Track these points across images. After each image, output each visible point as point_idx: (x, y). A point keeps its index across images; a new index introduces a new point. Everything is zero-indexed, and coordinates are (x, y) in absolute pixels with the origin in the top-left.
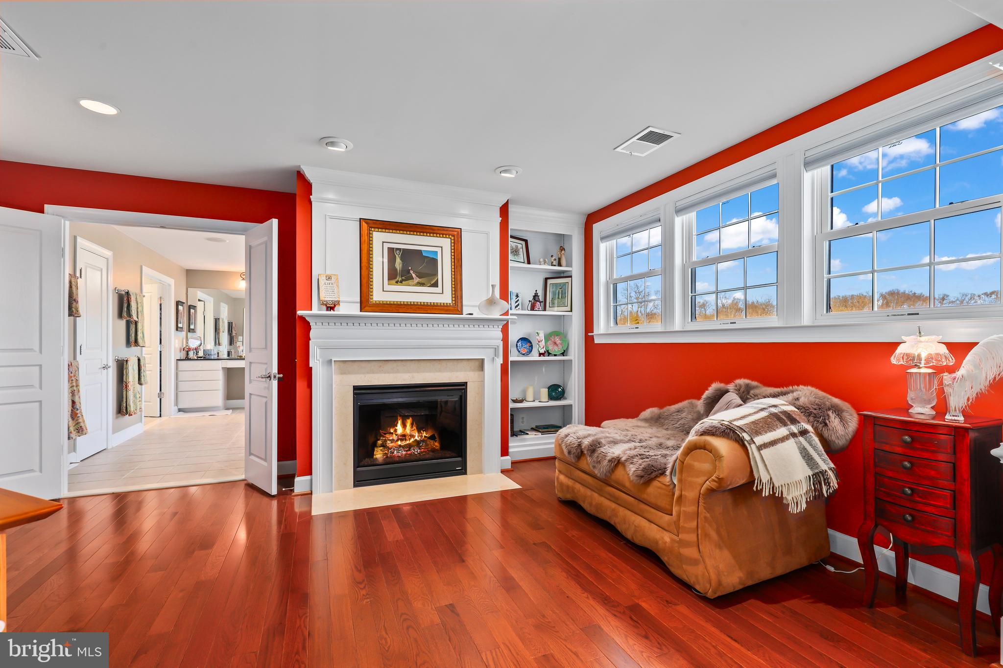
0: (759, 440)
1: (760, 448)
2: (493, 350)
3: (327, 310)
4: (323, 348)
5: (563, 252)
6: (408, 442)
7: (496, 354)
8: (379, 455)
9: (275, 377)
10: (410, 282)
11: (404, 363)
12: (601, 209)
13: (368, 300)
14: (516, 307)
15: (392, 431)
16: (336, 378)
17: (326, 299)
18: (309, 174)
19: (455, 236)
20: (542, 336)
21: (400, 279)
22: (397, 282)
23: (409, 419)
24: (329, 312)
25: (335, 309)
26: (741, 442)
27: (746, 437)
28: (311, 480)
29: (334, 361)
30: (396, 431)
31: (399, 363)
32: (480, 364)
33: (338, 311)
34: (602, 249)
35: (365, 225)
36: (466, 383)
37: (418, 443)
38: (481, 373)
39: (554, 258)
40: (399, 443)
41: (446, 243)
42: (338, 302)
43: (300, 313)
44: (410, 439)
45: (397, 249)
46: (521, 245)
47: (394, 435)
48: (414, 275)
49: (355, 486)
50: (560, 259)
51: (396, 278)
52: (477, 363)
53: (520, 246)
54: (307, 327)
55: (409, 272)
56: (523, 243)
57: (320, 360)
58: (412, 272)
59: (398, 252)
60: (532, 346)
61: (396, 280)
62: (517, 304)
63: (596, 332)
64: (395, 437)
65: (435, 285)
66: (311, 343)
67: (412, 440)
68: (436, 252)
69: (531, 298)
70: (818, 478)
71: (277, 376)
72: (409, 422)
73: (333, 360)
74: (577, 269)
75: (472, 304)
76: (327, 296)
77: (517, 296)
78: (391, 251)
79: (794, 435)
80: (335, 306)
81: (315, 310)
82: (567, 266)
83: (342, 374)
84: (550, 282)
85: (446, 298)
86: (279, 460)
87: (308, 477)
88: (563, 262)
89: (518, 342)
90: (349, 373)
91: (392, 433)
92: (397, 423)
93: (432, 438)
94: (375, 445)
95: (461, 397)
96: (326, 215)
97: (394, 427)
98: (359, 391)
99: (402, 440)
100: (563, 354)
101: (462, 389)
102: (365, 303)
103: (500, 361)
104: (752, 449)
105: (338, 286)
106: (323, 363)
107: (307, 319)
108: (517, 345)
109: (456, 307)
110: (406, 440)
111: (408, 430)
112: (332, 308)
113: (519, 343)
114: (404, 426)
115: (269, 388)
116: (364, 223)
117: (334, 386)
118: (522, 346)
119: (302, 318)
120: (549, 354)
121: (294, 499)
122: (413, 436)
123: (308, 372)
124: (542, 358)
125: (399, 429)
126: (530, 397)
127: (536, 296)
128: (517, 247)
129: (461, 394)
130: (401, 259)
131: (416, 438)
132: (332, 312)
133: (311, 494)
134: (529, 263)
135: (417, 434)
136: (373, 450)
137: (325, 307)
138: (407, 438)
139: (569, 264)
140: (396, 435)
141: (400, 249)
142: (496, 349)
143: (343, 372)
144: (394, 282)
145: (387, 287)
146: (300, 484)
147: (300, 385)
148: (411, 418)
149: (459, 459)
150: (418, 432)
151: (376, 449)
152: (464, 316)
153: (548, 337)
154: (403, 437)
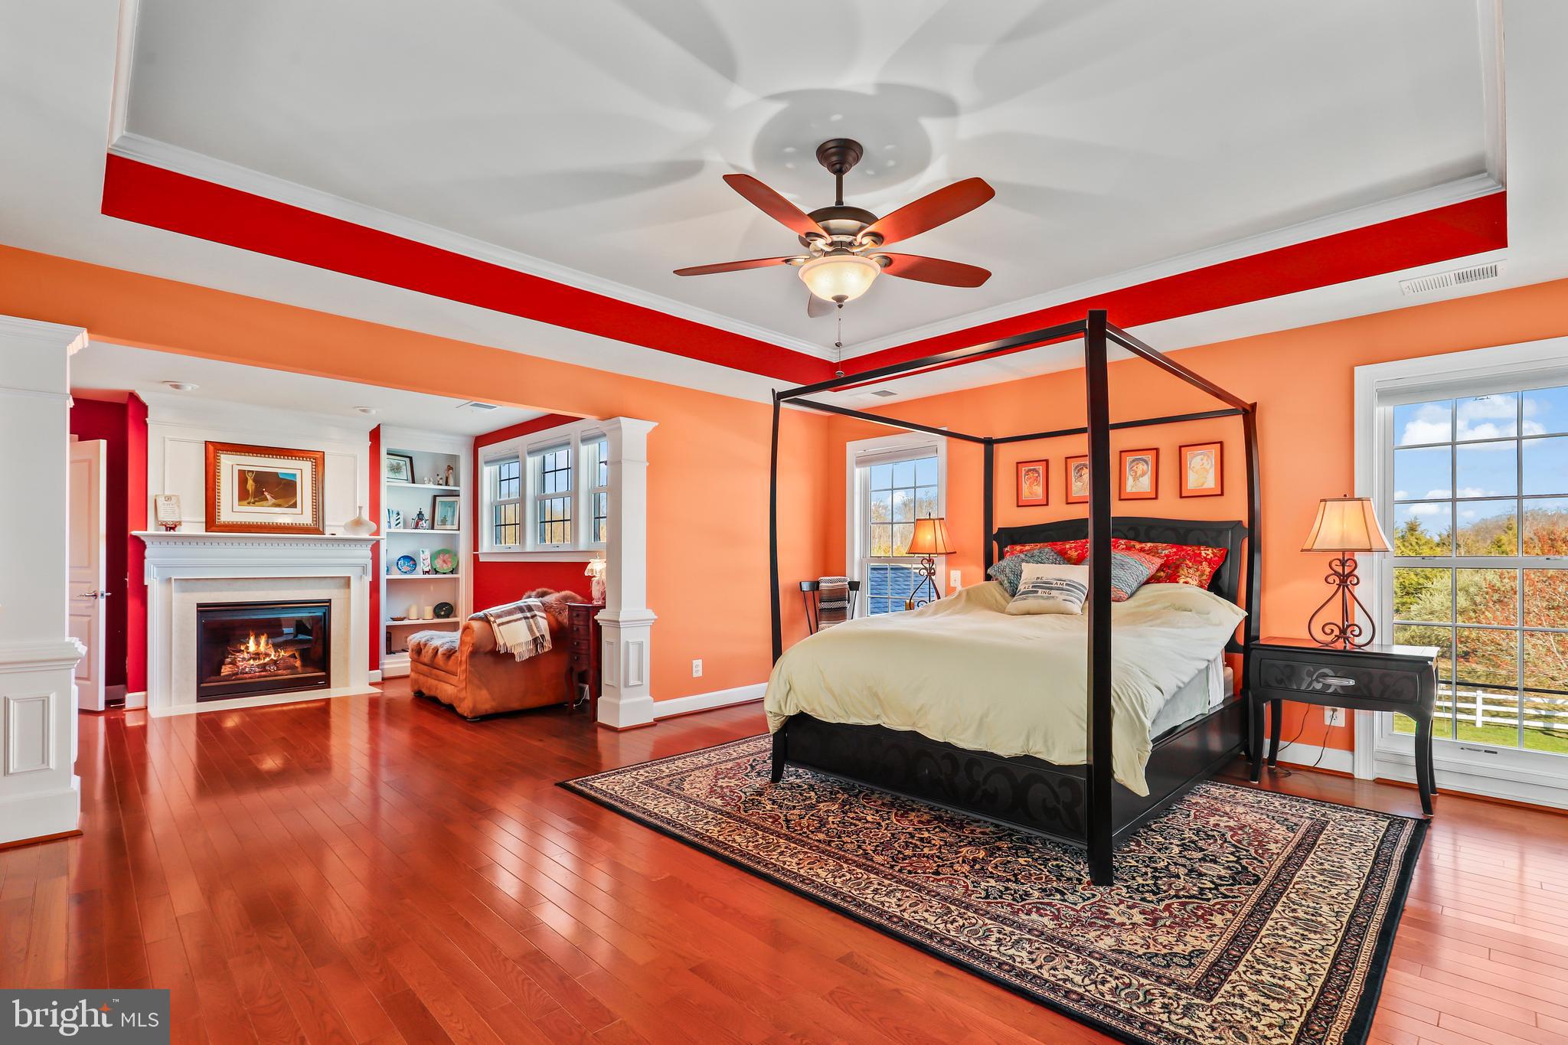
0: (499, 621)
1: (499, 625)
2: (361, 568)
3: (167, 530)
4: (158, 566)
5: (451, 471)
6: (262, 662)
7: (364, 571)
8: (226, 670)
9: (102, 595)
10: (264, 503)
11: (255, 581)
12: (486, 435)
13: (214, 521)
14: (397, 525)
15: (242, 648)
16: (176, 596)
17: (165, 520)
18: (144, 397)
19: (318, 460)
20: (427, 554)
21: (252, 500)
22: (249, 503)
23: (263, 635)
24: (168, 533)
25: (176, 529)
26: (488, 622)
27: (492, 619)
28: (146, 696)
29: (175, 579)
30: (247, 648)
31: (252, 581)
32: (347, 582)
33: (179, 531)
34: (487, 473)
35: (211, 448)
36: (330, 600)
37: (275, 662)
38: (347, 590)
39: (440, 477)
40: (252, 662)
41: (306, 466)
42: (180, 523)
43: (134, 533)
44: (264, 658)
45: (249, 471)
46: (404, 463)
47: (245, 654)
48: (268, 497)
49: (198, 701)
50: (447, 478)
51: (248, 499)
52: (343, 581)
53: (402, 463)
54: (140, 545)
55: (263, 494)
56: (408, 460)
57: (158, 578)
58: (266, 493)
59: (250, 474)
60: (415, 564)
61: (248, 501)
62: (398, 522)
63: (480, 551)
64: (246, 656)
65: (294, 505)
66: (147, 562)
67: (267, 659)
68: (295, 475)
69: (415, 516)
70: (536, 641)
71: (105, 594)
72: (263, 640)
73: (173, 578)
74: (464, 488)
75: (336, 523)
76: (166, 516)
77: (398, 514)
78: (242, 474)
79: (526, 618)
80: (176, 526)
81: (151, 530)
82: (455, 485)
83: (183, 591)
84: (438, 499)
85: (306, 519)
86: (107, 684)
87: (143, 693)
88: (451, 481)
89: (399, 560)
90: (193, 591)
91: (243, 651)
92: (249, 639)
93: (294, 656)
94: (222, 663)
95: (325, 613)
96: (164, 438)
97: (245, 644)
98: (203, 610)
99: (254, 659)
100: (452, 572)
101: (326, 606)
102: (211, 522)
103: (369, 578)
104: (495, 626)
105: (179, 506)
106: (161, 581)
107: (142, 538)
108: (398, 563)
109: (316, 529)
110: (259, 659)
111: (262, 648)
112: (173, 528)
113: (401, 562)
114: (258, 644)
115: (95, 607)
116: (210, 446)
117: (174, 604)
118: (404, 563)
119: (137, 538)
120: (437, 572)
121: (124, 715)
122: (267, 655)
123: (142, 592)
124: (427, 576)
125: (252, 645)
126: (413, 615)
127: (420, 514)
128: (398, 464)
129: (324, 611)
130: (254, 480)
131: (273, 657)
132: (172, 532)
133: (146, 708)
134: (413, 482)
135: (273, 653)
136: (221, 668)
137: (164, 528)
138: (261, 656)
139: (457, 484)
140: (248, 653)
141: (252, 472)
142: (364, 568)
143: (184, 591)
144: (245, 502)
145: (237, 508)
146: (132, 699)
147: (132, 605)
148: (265, 635)
149: (324, 674)
150: (275, 652)
151: (223, 667)
152: (327, 536)
153: (434, 556)
154: (257, 656)
